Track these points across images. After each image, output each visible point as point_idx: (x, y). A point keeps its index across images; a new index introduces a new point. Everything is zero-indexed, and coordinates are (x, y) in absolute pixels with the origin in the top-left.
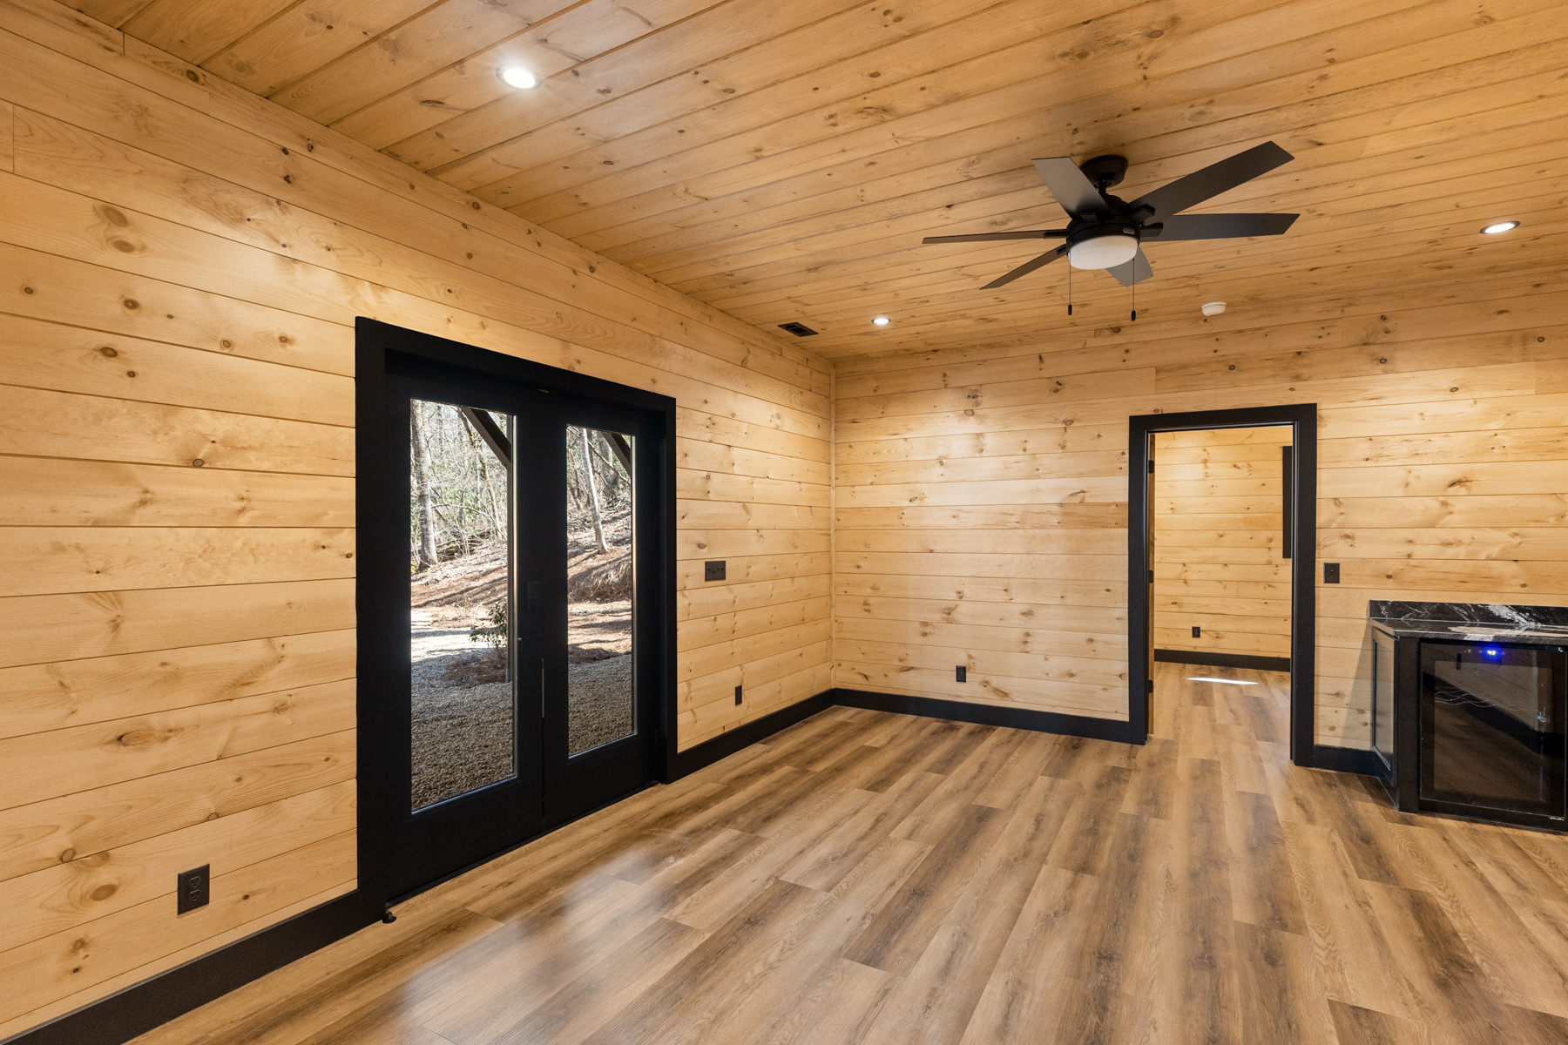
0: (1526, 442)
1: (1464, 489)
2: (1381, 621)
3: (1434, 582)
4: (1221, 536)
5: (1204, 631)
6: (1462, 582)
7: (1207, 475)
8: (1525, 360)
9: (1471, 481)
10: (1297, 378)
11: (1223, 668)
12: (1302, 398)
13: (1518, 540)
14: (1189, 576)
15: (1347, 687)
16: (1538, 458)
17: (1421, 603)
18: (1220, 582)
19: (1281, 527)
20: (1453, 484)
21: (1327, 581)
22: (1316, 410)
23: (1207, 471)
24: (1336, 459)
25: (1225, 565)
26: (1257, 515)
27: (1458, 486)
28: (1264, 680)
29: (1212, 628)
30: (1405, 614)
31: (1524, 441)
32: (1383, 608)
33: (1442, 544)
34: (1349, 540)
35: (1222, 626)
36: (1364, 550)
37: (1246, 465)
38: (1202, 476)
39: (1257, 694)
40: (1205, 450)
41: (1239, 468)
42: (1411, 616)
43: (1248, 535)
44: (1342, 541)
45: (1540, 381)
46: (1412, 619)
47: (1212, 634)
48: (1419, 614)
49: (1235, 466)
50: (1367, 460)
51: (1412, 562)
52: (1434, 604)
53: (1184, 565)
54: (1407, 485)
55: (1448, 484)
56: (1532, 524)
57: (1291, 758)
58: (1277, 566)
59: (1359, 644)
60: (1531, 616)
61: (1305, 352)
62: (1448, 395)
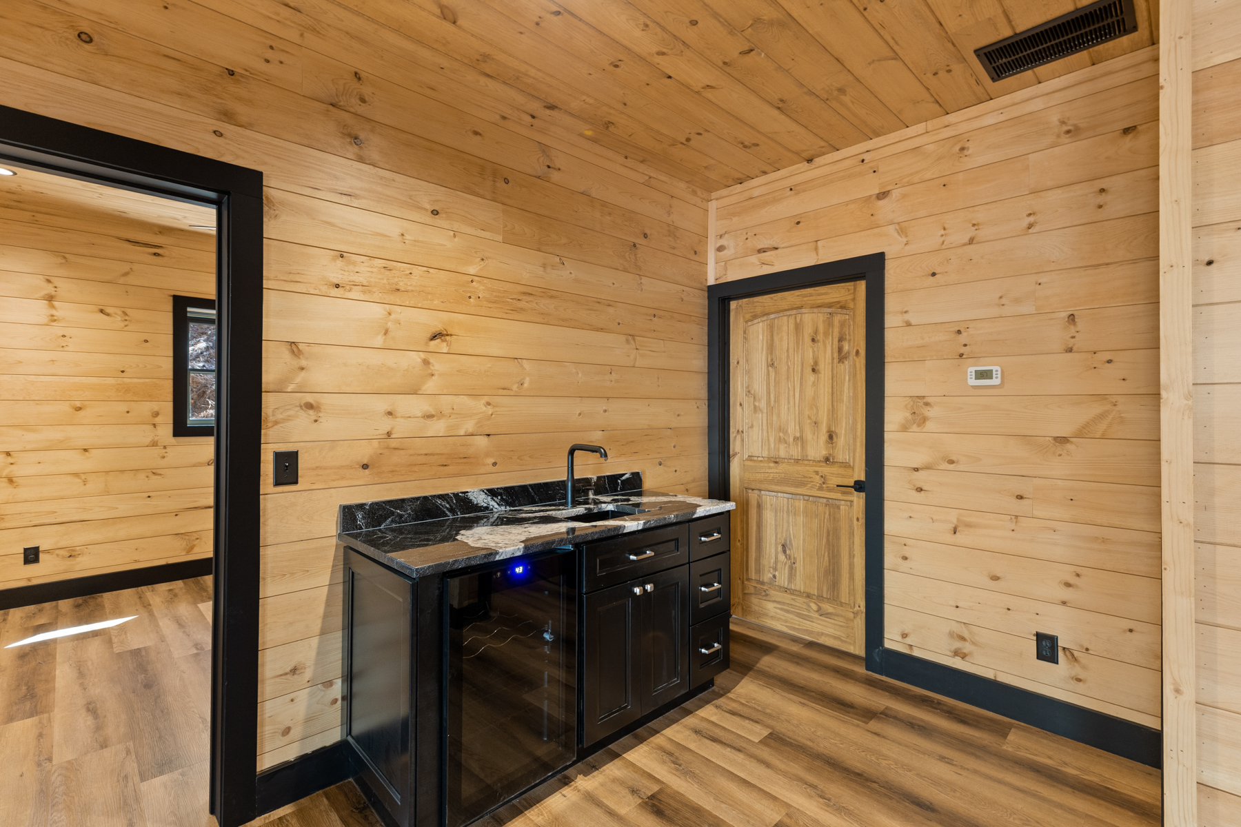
0: (496, 296)
1: (445, 344)
2: (356, 536)
3: (416, 469)
4: (78, 409)
5: (47, 552)
6: (443, 465)
7: (53, 319)
8: (494, 200)
9: (451, 335)
10: (228, 116)
11: (79, 600)
12: (238, 157)
13: (490, 410)
14: (16, 471)
15: (307, 653)
16: (505, 316)
17: (403, 500)
18: (76, 475)
19: (170, 397)
20: (434, 338)
21: (278, 483)
22: (261, 186)
23: (54, 312)
24: (291, 277)
25: (85, 450)
26: (136, 380)
27: (438, 340)
28: (147, 606)
29: (63, 544)
30: (386, 519)
31: (495, 294)
32: (360, 515)
33: (423, 417)
34: (311, 412)
35: (78, 538)
36: (329, 427)
37: (119, 311)
38: (45, 320)
39: (136, 642)
40: (49, 281)
41: (108, 315)
42: (392, 521)
43: (123, 407)
44: (302, 414)
45: (506, 229)
46: (394, 525)
47: (61, 552)
48: (401, 516)
49: (102, 311)
50: (337, 286)
51: (393, 443)
52: (418, 499)
53: (8, 454)
54: (386, 332)
55: (429, 336)
56: (501, 392)
57: (212, 811)
58: (165, 447)
59: (325, 579)
60: (502, 499)
61: (242, 76)
62: (428, 219)
